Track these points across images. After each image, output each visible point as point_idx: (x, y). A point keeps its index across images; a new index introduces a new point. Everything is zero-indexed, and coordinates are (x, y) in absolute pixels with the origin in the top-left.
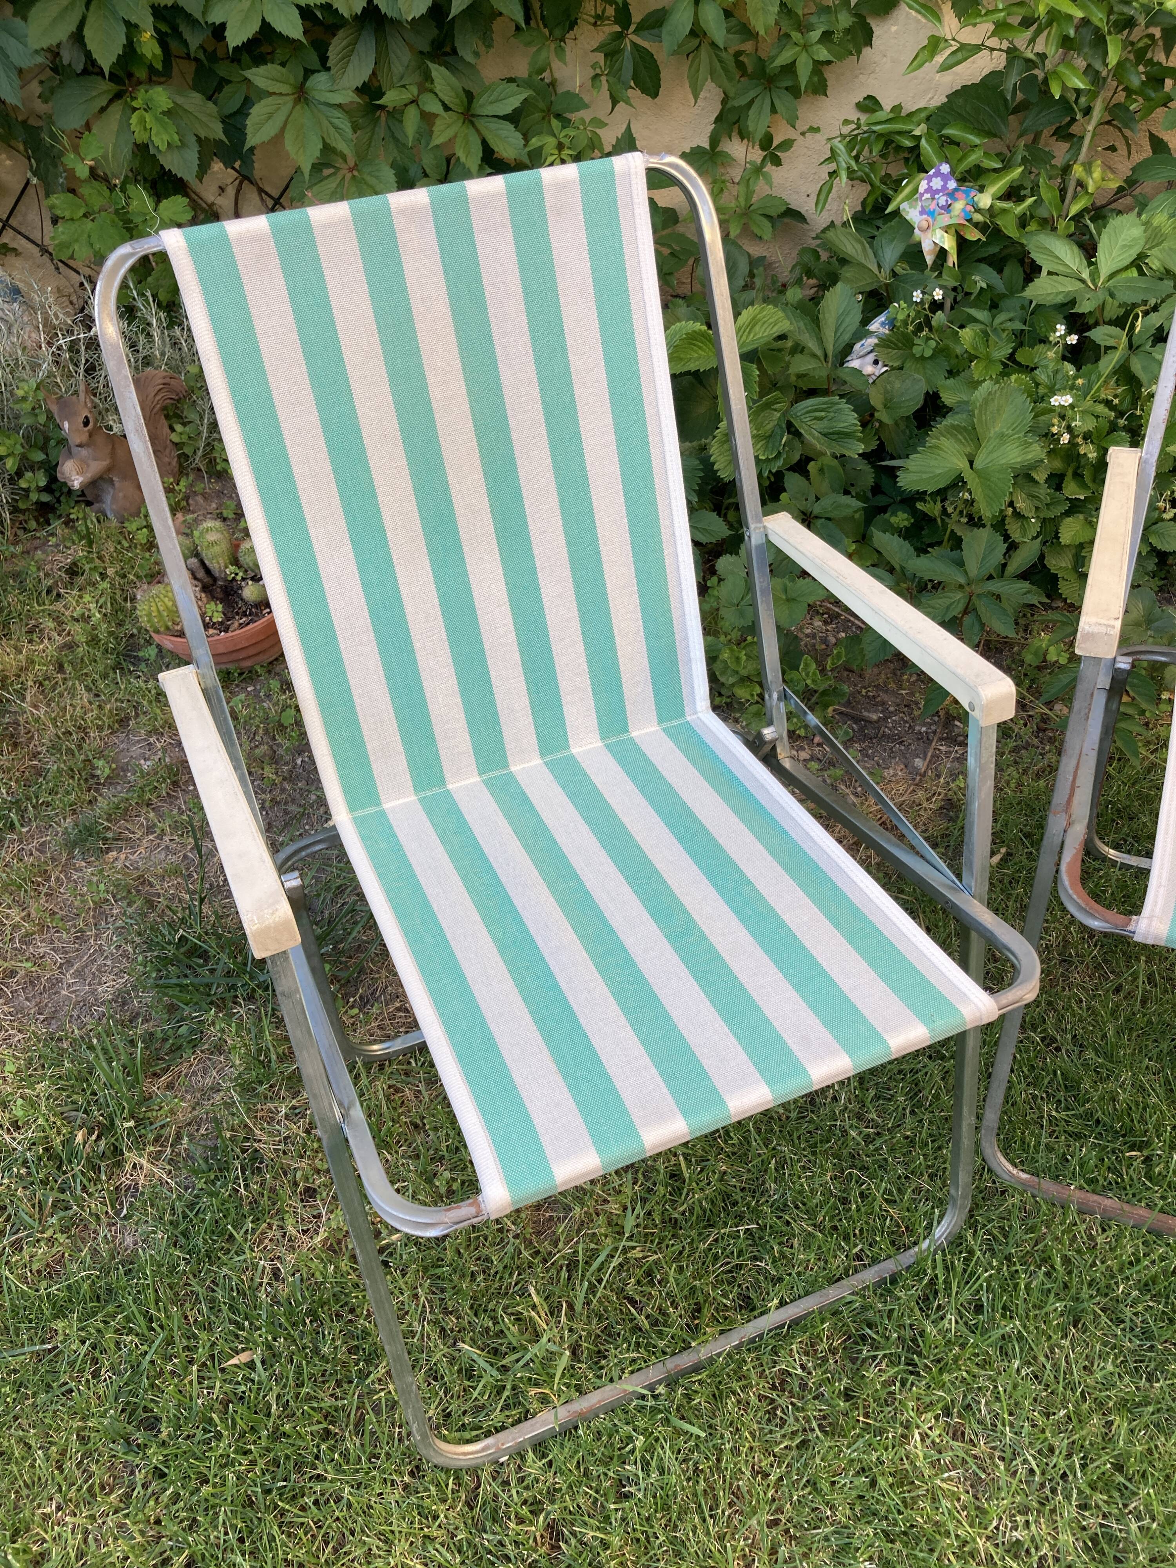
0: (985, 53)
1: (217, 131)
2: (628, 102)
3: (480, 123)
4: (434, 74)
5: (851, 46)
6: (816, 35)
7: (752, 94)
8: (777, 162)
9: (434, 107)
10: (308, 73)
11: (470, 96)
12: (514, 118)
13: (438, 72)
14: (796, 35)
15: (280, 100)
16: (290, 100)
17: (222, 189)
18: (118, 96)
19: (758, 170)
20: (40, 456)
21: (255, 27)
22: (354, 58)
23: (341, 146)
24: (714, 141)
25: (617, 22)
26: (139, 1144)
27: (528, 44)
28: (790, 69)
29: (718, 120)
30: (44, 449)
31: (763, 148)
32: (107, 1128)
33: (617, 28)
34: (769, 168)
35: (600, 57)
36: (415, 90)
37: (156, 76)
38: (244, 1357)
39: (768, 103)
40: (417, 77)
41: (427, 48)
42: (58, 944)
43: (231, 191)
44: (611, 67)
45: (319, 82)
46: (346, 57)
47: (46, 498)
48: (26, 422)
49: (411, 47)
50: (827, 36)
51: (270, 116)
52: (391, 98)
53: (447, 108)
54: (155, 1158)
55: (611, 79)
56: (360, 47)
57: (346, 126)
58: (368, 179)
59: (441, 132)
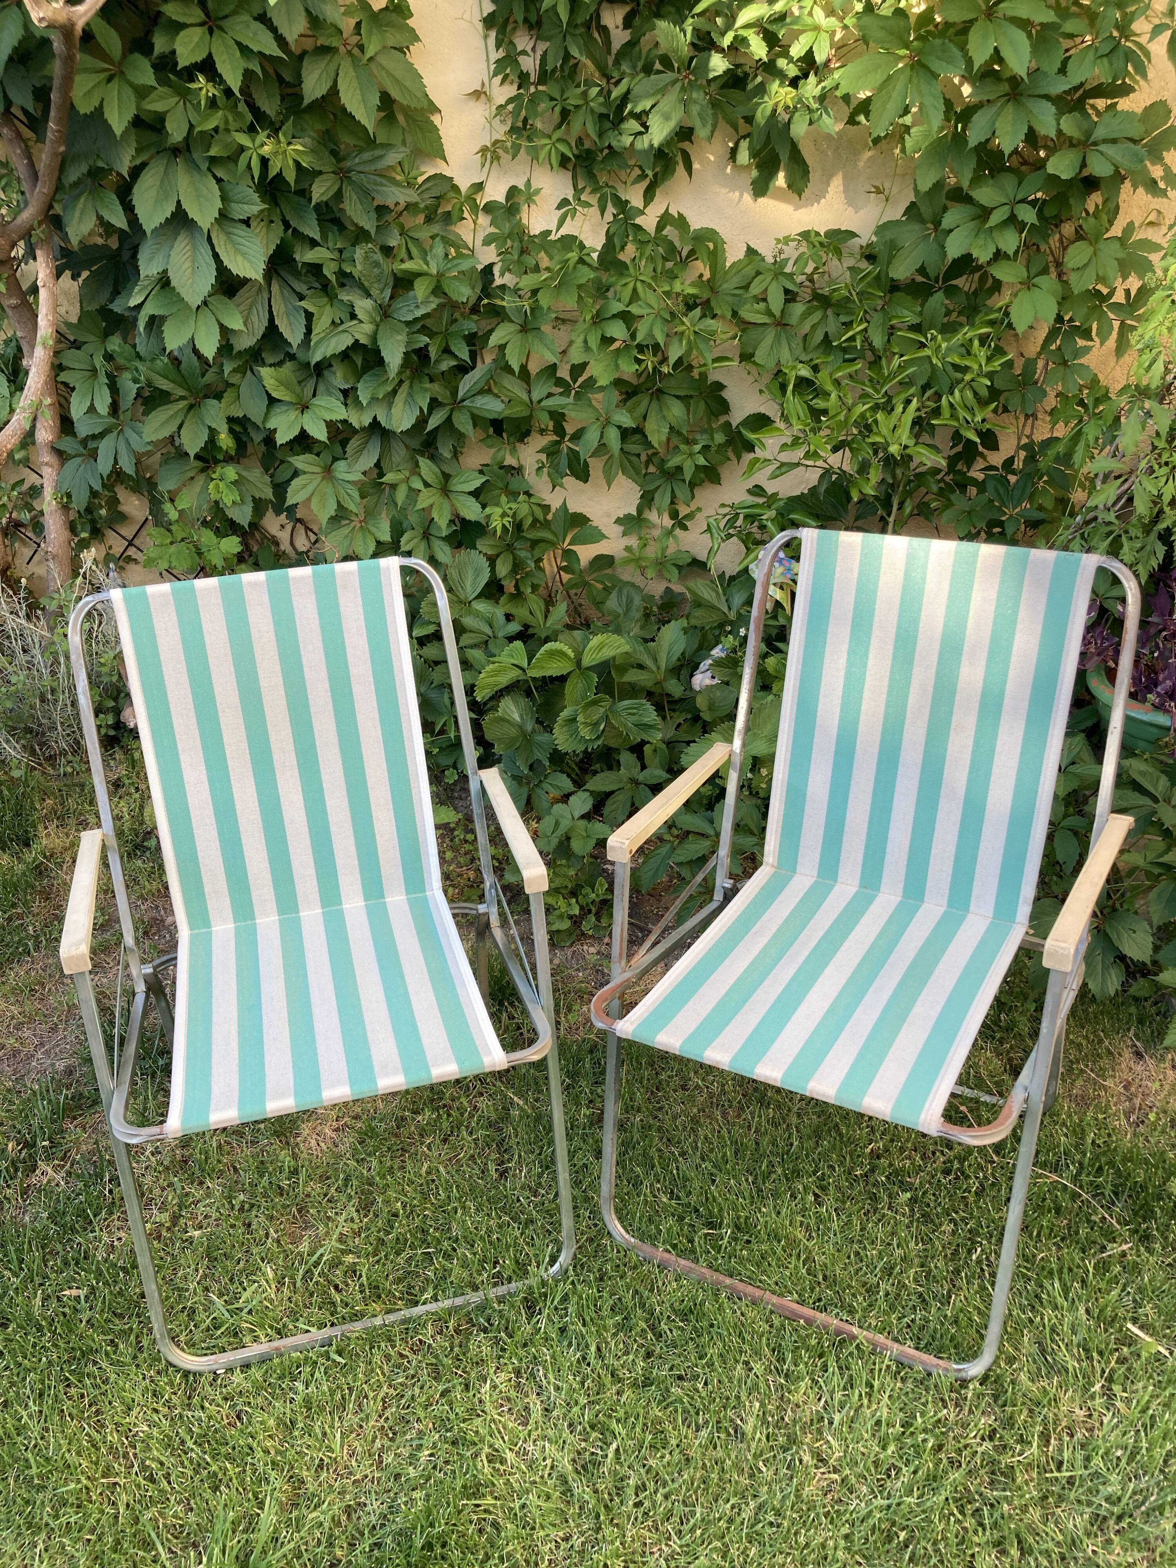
0: (801, 469)
1: (268, 493)
2: (562, 486)
3: (453, 496)
4: (421, 463)
5: (731, 454)
6: (697, 448)
7: (658, 483)
8: (685, 528)
9: (417, 484)
10: (335, 459)
11: (447, 477)
12: (476, 494)
13: (424, 462)
14: (683, 447)
15: (313, 476)
16: (319, 478)
17: (283, 526)
18: (203, 470)
19: (670, 533)
20: (112, 704)
21: (296, 432)
22: (365, 452)
23: (352, 507)
24: (640, 510)
25: (556, 434)
26: (48, 1159)
27: (491, 447)
28: (679, 469)
29: (642, 497)
30: (115, 699)
31: (672, 518)
32: (29, 1145)
33: (555, 438)
34: (678, 531)
35: (543, 457)
36: (407, 474)
37: (229, 459)
38: (74, 1292)
39: (669, 489)
40: (409, 465)
41: (415, 449)
42: (38, 1032)
43: (289, 528)
44: (551, 462)
45: (341, 465)
46: (360, 451)
47: (112, 733)
48: (105, 679)
49: (407, 447)
50: (706, 448)
51: (305, 486)
52: (389, 478)
53: (427, 485)
54: (55, 1169)
55: (552, 470)
56: (370, 446)
57: (356, 495)
58: (372, 529)
59: (423, 501)
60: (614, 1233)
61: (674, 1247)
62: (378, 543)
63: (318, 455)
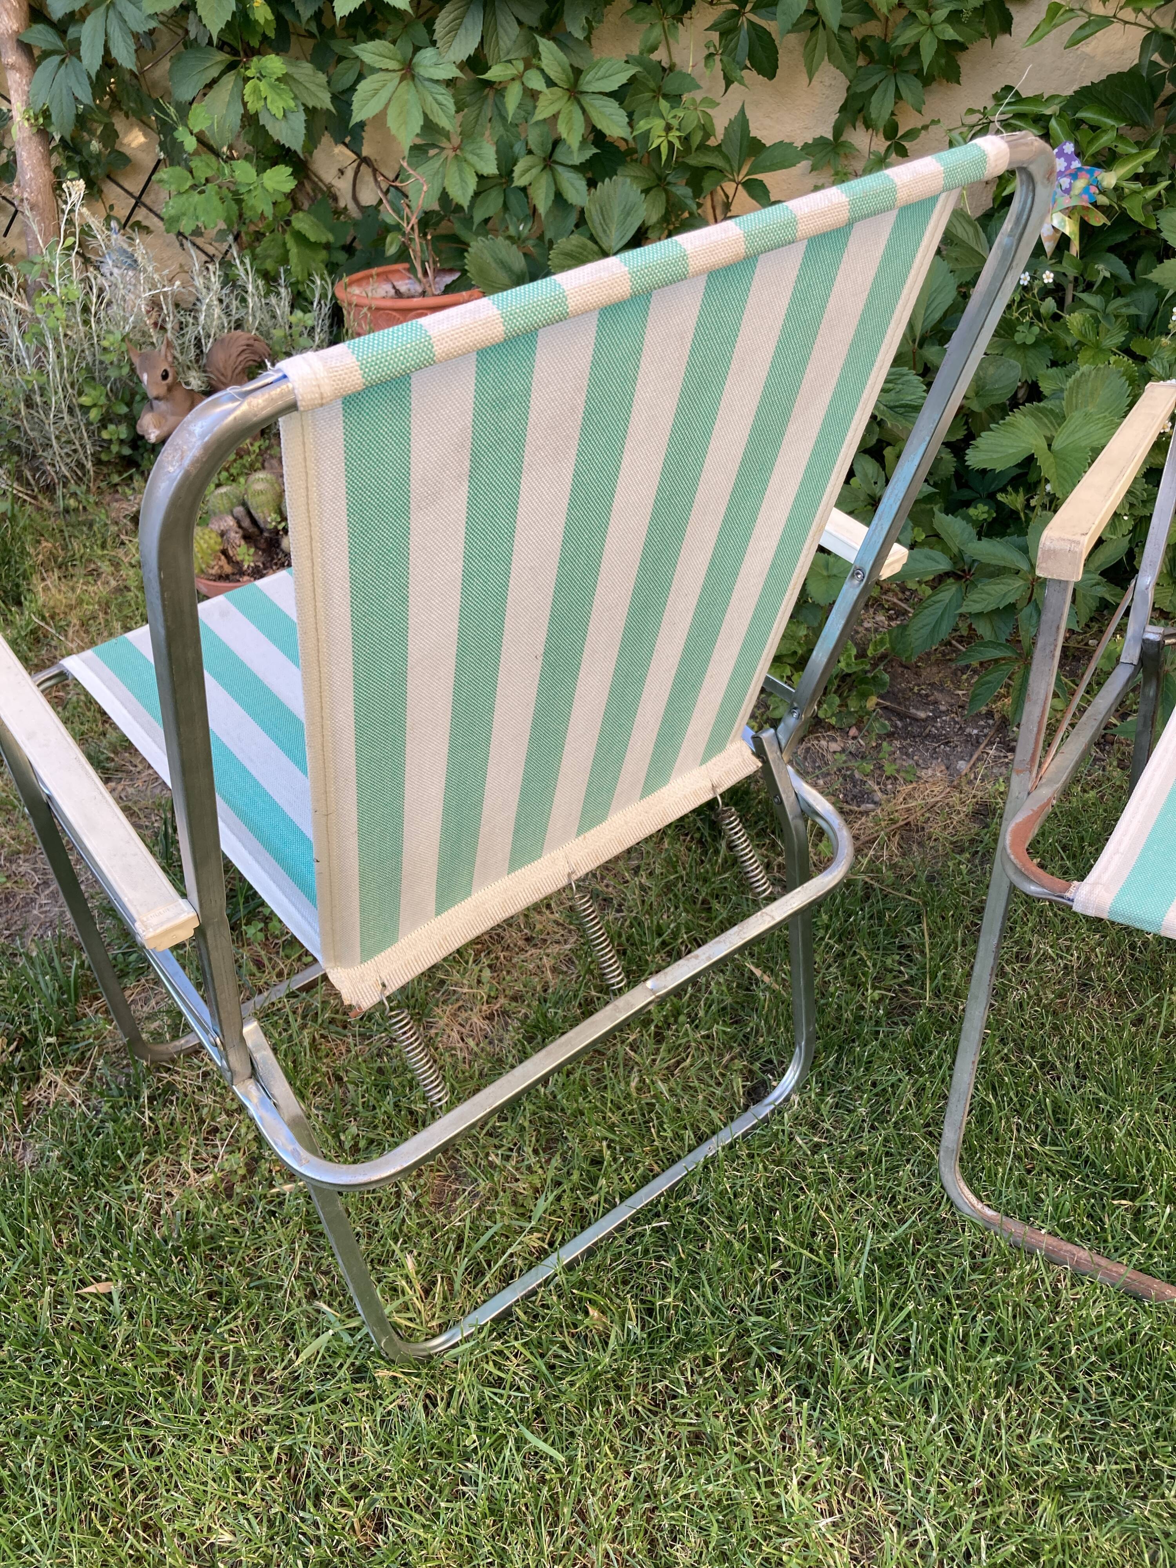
0: (1117, 26)
1: (324, 100)
2: (741, 82)
3: (586, 100)
4: (541, 48)
5: (983, 28)
6: (941, 14)
7: (875, 80)
8: (902, 152)
9: (536, 82)
10: (417, 49)
11: (577, 72)
12: (618, 95)
13: (546, 46)
14: (922, 14)
15: (388, 76)
16: (396, 78)
17: (342, 172)
18: (231, 67)
19: (882, 162)
20: (123, 410)
22: (462, 31)
23: (443, 122)
24: (838, 131)
26: (59, 1061)
27: (640, 20)
28: (915, 49)
29: (843, 109)
30: (129, 404)
31: (887, 138)
32: (27, 1042)
33: (733, 6)
34: (893, 159)
35: (715, 36)
36: (521, 66)
37: (268, 45)
38: (101, 1288)
39: (892, 89)
40: (524, 53)
41: (535, 23)
42: (39, 865)
43: (350, 173)
44: (726, 47)
45: (427, 55)
46: (454, 30)
47: (127, 451)
48: (113, 374)
49: (519, 22)
50: (954, 15)
51: (376, 91)
52: (495, 73)
53: (550, 83)
54: (71, 1078)
55: (725, 58)
56: (468, 21)
57: (449, 103)
58: (470, 157)
59: (543, 111)
60: (959, 1202)
61: (1067, 1228)
62: (481, 177)
63: (394, 42)
